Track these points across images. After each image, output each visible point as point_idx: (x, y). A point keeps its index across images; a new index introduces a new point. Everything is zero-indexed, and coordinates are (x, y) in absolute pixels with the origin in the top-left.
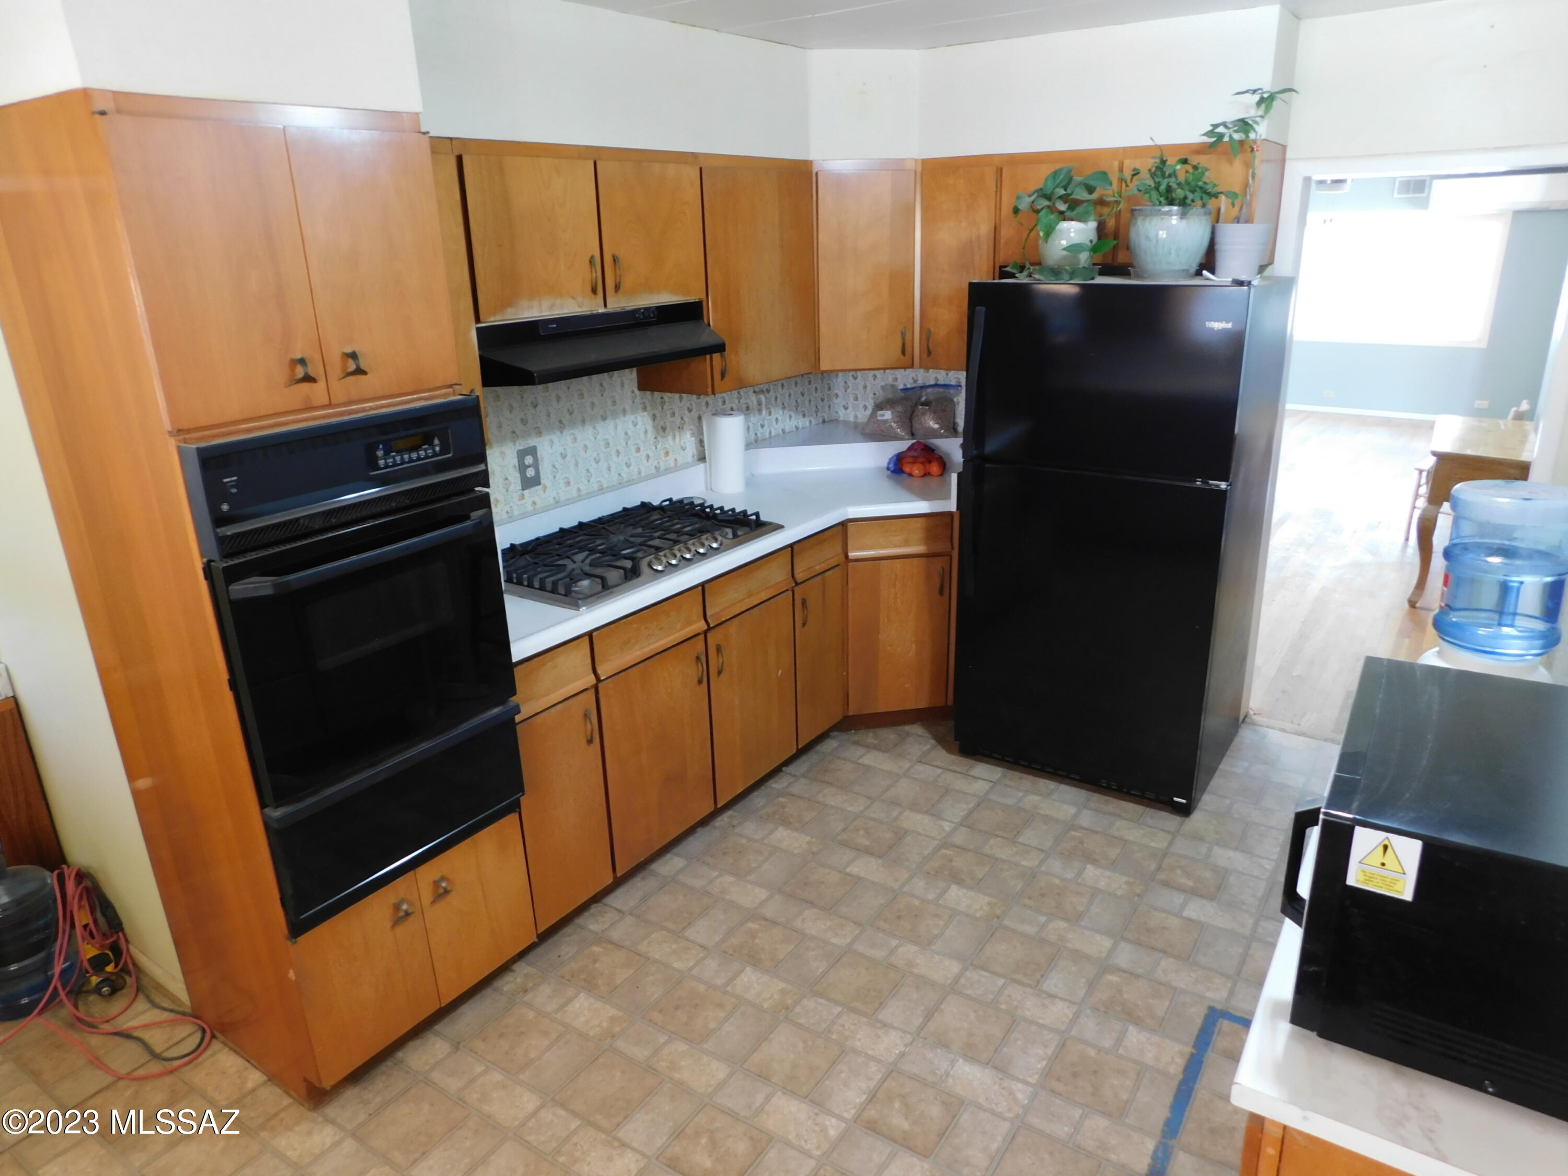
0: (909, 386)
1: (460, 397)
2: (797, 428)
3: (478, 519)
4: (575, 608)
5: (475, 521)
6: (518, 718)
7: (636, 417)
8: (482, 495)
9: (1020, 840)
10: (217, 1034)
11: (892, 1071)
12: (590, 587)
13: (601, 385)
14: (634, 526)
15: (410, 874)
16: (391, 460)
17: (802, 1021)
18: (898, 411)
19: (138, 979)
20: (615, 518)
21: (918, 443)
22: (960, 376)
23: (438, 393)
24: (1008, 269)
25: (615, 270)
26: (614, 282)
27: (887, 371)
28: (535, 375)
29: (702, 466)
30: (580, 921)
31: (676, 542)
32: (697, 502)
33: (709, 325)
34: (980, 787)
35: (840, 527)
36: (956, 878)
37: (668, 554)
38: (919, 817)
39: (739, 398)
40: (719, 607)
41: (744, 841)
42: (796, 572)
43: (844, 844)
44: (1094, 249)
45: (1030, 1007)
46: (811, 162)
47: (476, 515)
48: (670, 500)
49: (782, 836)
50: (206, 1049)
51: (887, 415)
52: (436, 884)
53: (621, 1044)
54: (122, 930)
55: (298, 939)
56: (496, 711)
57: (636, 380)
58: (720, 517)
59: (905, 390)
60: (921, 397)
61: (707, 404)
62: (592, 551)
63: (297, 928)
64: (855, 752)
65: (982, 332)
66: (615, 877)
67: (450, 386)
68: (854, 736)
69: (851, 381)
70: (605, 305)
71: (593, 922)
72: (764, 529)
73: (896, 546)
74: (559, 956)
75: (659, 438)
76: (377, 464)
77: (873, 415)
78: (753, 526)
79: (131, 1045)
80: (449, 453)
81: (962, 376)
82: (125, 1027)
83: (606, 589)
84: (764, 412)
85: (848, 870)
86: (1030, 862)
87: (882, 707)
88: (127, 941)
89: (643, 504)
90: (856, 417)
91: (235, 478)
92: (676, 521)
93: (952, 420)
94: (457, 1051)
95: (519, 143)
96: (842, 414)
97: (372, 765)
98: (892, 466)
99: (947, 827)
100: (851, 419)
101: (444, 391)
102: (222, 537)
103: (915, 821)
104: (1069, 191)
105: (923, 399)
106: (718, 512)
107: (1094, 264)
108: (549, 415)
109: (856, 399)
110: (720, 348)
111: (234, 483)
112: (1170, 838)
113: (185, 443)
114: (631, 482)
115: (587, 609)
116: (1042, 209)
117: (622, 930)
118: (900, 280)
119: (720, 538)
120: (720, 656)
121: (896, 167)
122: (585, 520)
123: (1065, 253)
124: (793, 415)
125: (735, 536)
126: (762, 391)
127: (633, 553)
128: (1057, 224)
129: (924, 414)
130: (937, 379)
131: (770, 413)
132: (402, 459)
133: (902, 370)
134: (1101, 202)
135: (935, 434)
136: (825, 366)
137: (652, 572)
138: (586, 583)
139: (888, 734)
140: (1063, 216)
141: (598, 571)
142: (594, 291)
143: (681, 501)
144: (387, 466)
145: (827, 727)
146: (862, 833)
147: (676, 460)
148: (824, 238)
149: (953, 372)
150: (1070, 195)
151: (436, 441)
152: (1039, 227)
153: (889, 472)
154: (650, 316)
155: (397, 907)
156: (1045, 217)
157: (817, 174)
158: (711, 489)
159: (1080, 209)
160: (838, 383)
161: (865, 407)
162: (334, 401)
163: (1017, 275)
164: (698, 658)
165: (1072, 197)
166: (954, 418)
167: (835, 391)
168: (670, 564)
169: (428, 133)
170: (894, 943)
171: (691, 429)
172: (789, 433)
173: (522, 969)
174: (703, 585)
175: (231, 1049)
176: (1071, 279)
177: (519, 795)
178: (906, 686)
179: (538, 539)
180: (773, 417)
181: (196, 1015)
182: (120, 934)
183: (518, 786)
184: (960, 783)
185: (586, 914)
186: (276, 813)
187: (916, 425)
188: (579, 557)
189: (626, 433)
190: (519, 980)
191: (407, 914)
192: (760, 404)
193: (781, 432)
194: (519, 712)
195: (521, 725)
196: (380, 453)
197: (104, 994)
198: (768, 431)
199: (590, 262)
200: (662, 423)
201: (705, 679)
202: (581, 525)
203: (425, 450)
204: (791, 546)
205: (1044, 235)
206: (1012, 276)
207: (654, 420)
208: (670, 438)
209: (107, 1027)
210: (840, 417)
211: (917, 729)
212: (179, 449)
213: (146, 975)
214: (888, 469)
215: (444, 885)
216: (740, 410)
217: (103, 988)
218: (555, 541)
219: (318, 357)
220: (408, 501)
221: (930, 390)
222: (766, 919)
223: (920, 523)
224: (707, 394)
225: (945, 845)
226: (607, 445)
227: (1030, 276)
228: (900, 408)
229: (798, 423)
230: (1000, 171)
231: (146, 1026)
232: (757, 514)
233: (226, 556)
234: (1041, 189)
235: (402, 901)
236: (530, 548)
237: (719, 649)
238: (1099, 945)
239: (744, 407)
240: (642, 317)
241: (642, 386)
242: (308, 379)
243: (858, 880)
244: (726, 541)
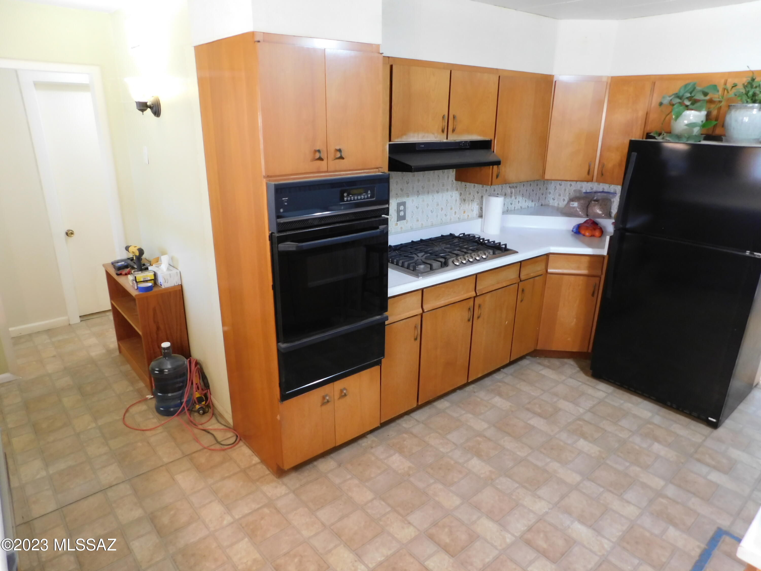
0: (588, 191)
1: (381, 173)
2: (528, 207)
3: (382, 229)
4: (416, 277)
5: (381, 230)
6: (387, 323)
7: (452, 193)
8: (385, 218)
9: (620, 424)
10: (242, 439)
11: (540, 519)
12: (424, 269)
13: (438, 176)
14: (446, 243)
15: (331, 384)
16: (350, 198)
17: (499, 487)
18: (581, 203)
19: (213, 411)
20: (437, 239)
21: (590, 220)
22: (616, 188)
23: (372, 170)
24: (651, 134)
25: (454, 122)
26: (452, 127)
27: (578, 183)
28: (413, 167)
29: (480, 220)
30: (399, 421)
31: (466, 253)
32: (477, 236)
33: (494, 152)
34: (601, 395)
35: (545, 256)
36: (583, 436)
37: (462, 258)
38: (567, 403)
39: (502, 190)
40: (483, 286)
41: (479, 400)
42: (521, 275)
43: (528, 409)
44: (703, 126)
45: (616, 504)
46: (553, 76)
47: (381, 227)
48: (464, 234)
49: (497, 400)
50: (237, 444)
51: (575, 204)
52: (341, 391)
53: (412, 479)
54: (209, 389)
55: (283, 402)
56: (378, 317)
57: (454, 176)
58: (488, 244)
59: (586, 193)
60: (594, 197)
61: (486, 190)
62: (426, 253)
63: (284, 397)
64: (538, 368)
65: (633, 166)
66: (418, 405)
67: (377, 168)
68: (538, 360)
69: (558, 187)
70: (447, 138)
71: (405, 423)
72: (508, 252)
73: (572, 269)
74: (388, 435)
75: (462, 204)
76: (344, 199)
77: (568, 203)
78: (503, 250)
79: (209, 436)
80: (373, 198)
81: (618, 189)
82: (207, 428)
83: (431, 270)
84: (513, 197)
85: (529, 422)
86: (624, 435)
87: (555, 347)
88: (210, 394)
89: (451, 235)
90: (559, 204)
91: (287, 198)
92: (465, 244)
93: (609, 210)
94: (340, 467)
95: (418, 60)
96: (551, 202)
97: (323, 332)
98: (575, 230)
99: (581, 411)
100: (556, 205)
101: (375, 170)
102: (279, 223)
103: (564, 405)
104: (693, 95)
105: (595, 198)
106: (486, 242)
107: (702, 134)
108: (413, 188)
109: (560, 195)
110: (498, 163)
111: (286, 201)
112: (704, 438)
113: (269, 181)
114: (446, 224)
115: (422, 278)
116: (676, 104)
117: (418, 429)
118: (593, 137)
119: (487, 254)
120: (480, 310)
121: (597, 80)
122: (424, 238)
123: (686, 127)
124: (527, 200)
125: (494, 253)
126: (513, 187)
127: (446, 255)
128: (683, 111)
129: (594, 206)
130: (603, 189)
131: (516, 198)
132: (354, 198)
133: (585, 183)
134: (711, 101)
135: (599, 216)
136: (547, 177)
137: (454, 265)
138: (422, 266)
139: (556, 362)
140: (687, 108)
141: (429, 262)
142: (443, 131)
143: (469, 235)
144: (347, 201)
145: (525, 354)
146: (537, 406)
147: (468, 216)
148: (556, 114)
149: (613, 186)
150: (693, 97)
151: (369, 192)
152: (673, 113)
153: (573, 233)
154: (467, 145)
155: (324, 398)
156: (676, 108)
157: (555, 82)
158: (483, 231)
159: (698, 104)
160: (551, 187)
161: (564, 200)
162: (329, 170)
163: (656, 138)
164: (469, 309)
165: (694, 98)
166: (610, 209)
167: (549, 191)
168: (462, 263)
169: (383, 53)
170: (548, 460)
171: (477, 202)
172: (524, 209)
173: (371, 438)
174: (476, 275)
175: (247, 446)
176: (687, 141)
177: (382, 358)
178: (568, 339)
179: (401, 244)
180: (517, 200)
181: (235, 429)
182: (208, 390)
183: (382, 353)
184: (590, 391)
185: (402, 419)
186: (283, 346)
187: (590, 211)
188: (420, 255)
189: (447, 200)
190: (369, 442)
191: (328, 401)
192: (511, 193)
193: (520, 208)
194: (388, 320)
195: (387, 326)
196: (345, 195)
197: (200, 413)
198: (514, 207)
199: (443, 117)
200: (464, 197)
201: (472, 319)
202: (422, 241)
203: (364, 195)
204: (521, 262)
205: (675, 117)
206: (654, 138)
207: (460, 196)
208: (467, 205)
209: (200, 427)
210: (550, 204)
211: (571, 362)
212: (267, 184)
213: (216, 409)
214: (573, 231)
215: (345, 391)
216: (501, 195)
217: (200, 411)
218: (410, 246)
219: (325, 150)
220: (354, 218)
221: (599, 194)
222: (486, 437)
223: (588, 258)
224: (488, 185)
225: (579, 419)
226: (438, 205)
227: (663, 138)
228: (582, 202)
229: (529, 204)
230: (654, 84)
231: (215, 430)
232: (506, 245)
233: (279, 232)
234: (677, 94)
235: (326, 395)
236: (398, 248)
237: (480, 306)
238: (658, 483)
239: (504, 194)
240: (463, 145)
241: (458, 178)
242: (320, 159)
243: (533, 428)
244: (490, 256)
